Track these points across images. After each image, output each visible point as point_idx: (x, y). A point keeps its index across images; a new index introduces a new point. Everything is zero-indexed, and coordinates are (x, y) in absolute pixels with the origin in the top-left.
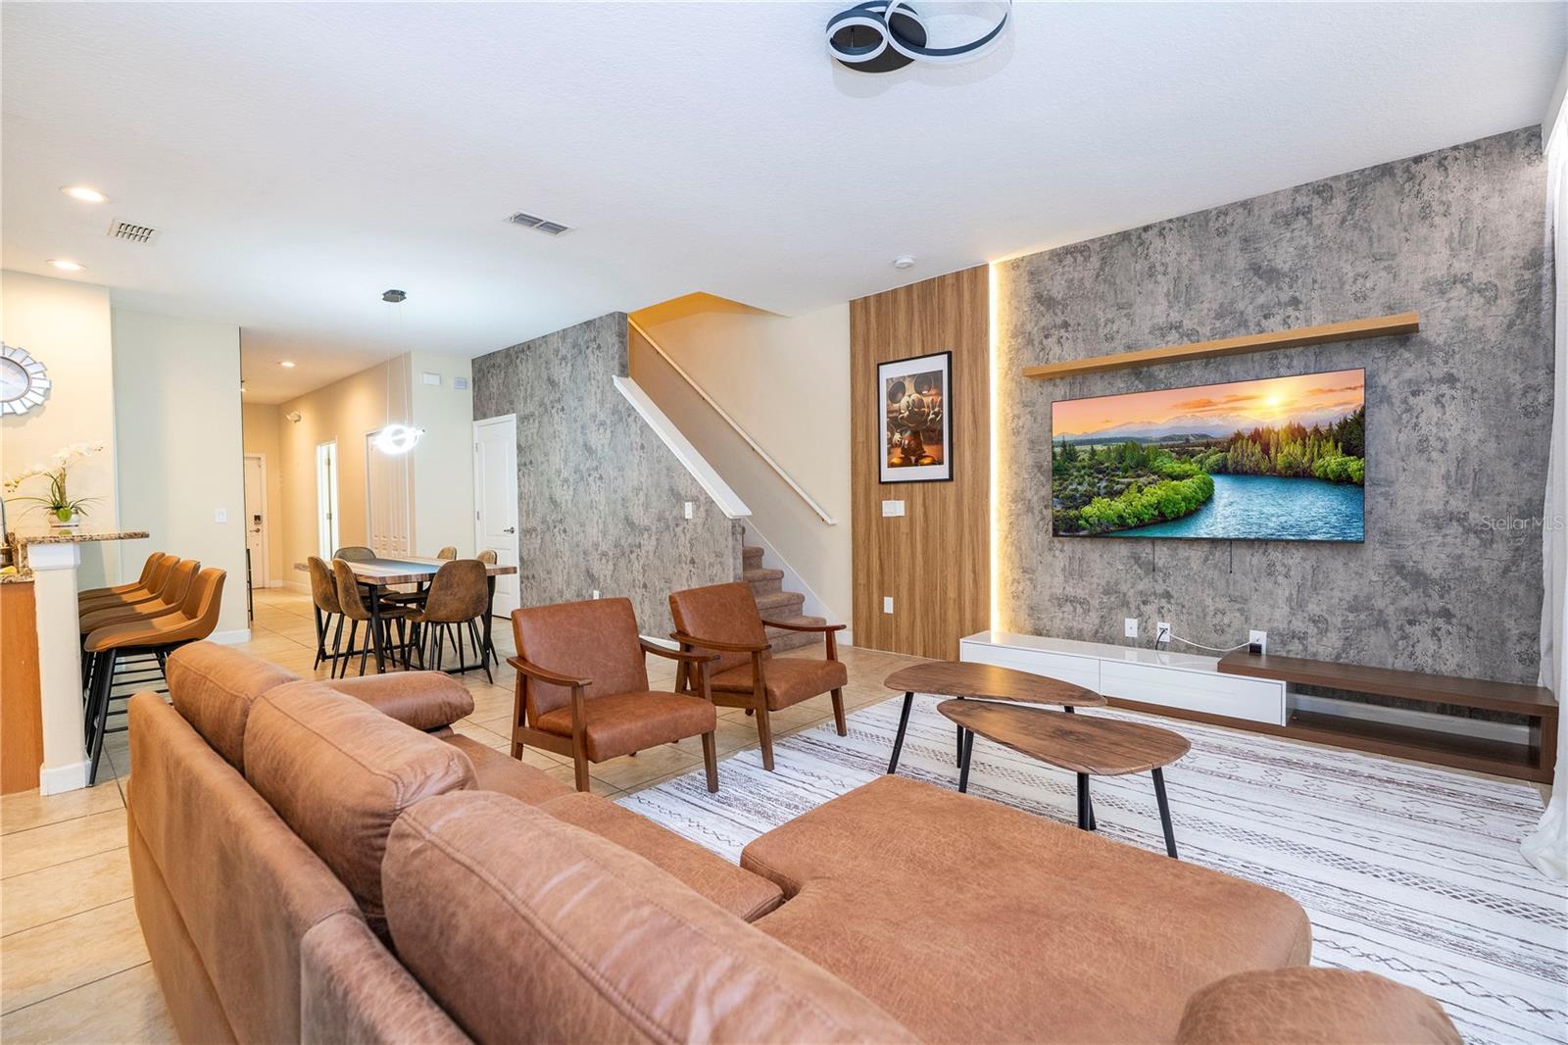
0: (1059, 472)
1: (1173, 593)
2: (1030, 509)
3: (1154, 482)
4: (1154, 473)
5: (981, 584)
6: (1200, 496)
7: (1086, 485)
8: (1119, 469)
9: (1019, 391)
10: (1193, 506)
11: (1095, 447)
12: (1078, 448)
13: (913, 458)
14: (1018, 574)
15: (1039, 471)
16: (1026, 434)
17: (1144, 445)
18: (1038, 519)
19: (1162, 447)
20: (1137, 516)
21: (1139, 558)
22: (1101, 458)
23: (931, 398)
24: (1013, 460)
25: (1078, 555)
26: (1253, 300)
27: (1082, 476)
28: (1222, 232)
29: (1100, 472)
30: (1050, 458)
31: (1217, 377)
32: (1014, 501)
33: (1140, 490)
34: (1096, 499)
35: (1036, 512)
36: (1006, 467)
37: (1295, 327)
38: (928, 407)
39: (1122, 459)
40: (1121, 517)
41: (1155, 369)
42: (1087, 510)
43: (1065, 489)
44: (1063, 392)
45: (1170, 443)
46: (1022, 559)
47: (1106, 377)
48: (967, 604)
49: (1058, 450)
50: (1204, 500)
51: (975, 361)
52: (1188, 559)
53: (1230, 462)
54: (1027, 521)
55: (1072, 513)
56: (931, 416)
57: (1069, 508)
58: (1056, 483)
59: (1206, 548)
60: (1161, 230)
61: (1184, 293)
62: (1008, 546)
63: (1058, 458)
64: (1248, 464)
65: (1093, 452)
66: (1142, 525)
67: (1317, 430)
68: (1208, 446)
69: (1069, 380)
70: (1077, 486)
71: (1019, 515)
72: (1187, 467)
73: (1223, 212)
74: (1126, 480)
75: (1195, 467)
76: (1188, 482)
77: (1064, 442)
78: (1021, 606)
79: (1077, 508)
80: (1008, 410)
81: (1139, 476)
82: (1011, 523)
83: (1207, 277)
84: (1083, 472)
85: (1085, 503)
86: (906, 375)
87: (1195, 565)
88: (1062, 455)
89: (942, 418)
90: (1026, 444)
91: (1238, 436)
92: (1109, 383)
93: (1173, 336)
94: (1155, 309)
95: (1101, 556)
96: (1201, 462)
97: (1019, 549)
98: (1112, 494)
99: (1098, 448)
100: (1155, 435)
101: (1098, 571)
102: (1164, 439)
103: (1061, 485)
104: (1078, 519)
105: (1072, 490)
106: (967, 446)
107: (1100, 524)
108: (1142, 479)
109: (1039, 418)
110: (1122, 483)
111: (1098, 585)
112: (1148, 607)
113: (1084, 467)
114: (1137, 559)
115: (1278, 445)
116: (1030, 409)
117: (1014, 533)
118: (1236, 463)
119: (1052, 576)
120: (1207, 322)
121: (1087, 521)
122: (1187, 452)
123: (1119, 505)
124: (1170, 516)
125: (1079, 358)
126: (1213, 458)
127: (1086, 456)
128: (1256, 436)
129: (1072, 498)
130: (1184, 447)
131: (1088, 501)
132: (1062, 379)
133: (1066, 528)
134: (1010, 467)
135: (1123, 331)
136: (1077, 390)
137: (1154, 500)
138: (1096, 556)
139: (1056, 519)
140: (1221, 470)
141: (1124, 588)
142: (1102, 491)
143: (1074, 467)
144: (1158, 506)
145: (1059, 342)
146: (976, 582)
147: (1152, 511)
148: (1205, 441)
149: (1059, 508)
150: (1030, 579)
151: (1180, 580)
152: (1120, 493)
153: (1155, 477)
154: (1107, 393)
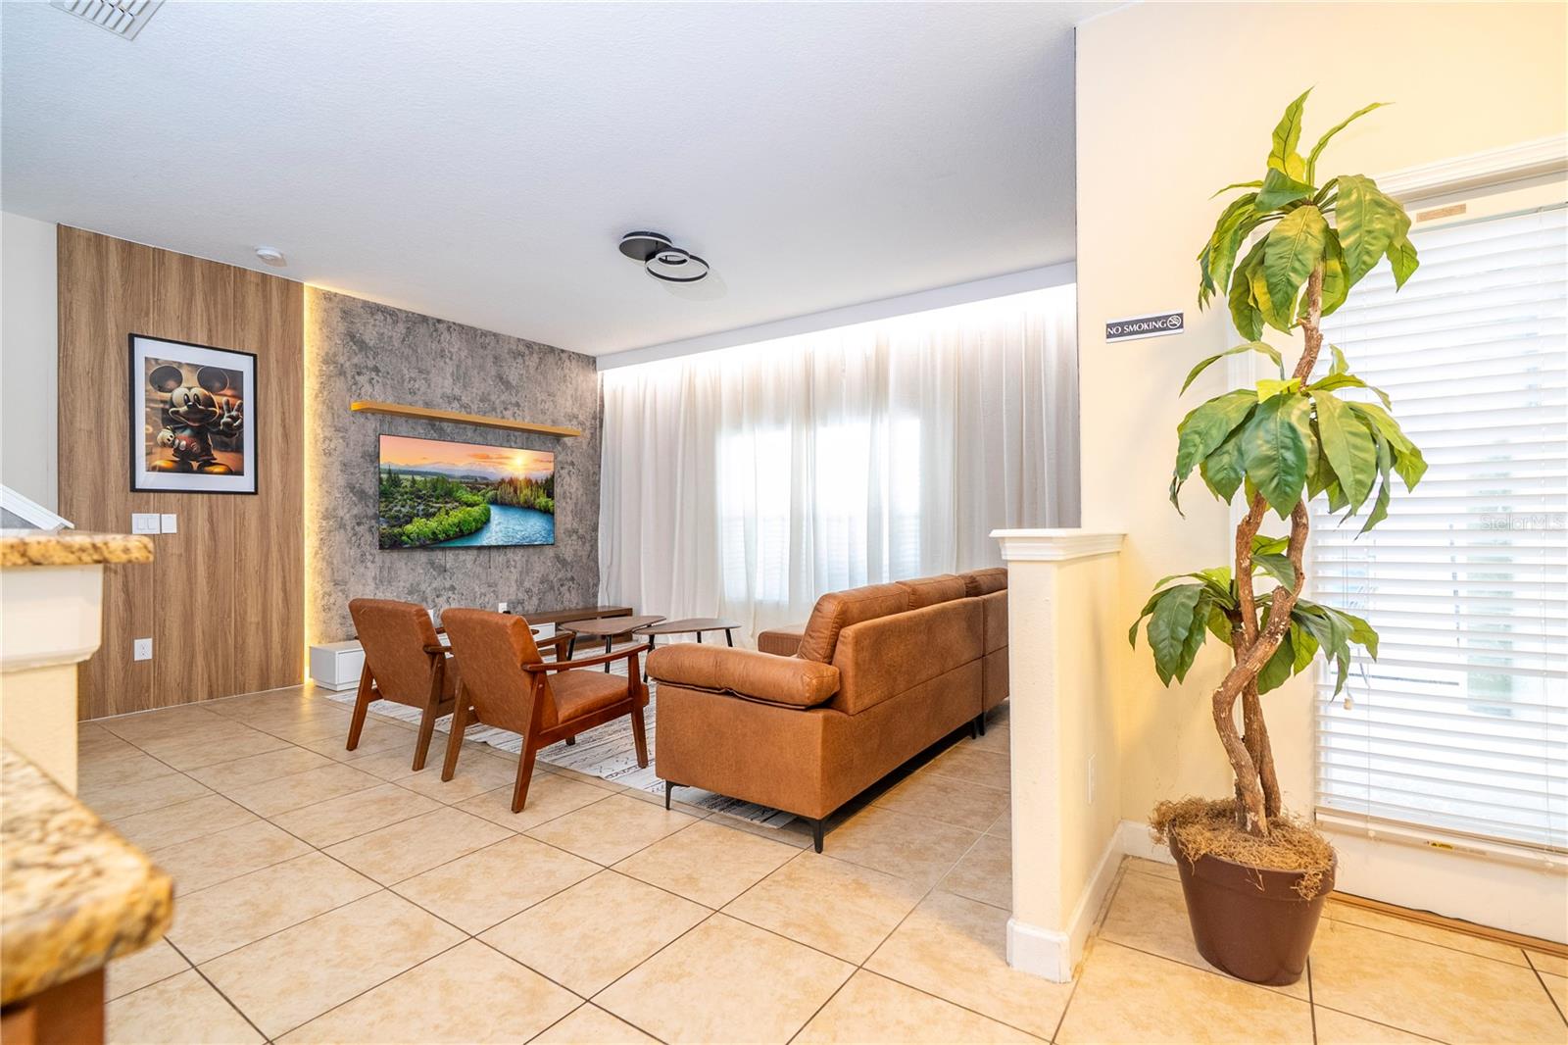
0: (385, 495)
1: (456, 586)
2: (342, 526)
3: (457, 507)
4: (457, 501)
5: (293, 600)
6: (483, 519)
7: (408, 507)
8: (433, 496)
9: (330, 415)
10: (479, 525)
11: (415, 477)
12: (401, 476)
13: (195, 465)
14: (330, 587)
15: (352, 491)
16: (338, 457)
17: (450, 480)
18: (350, 535)
19: (461, 483)
20: (445, 532)
21: (434, 563)
22: (420, 487)
23: (224, 399)
24: (325, 479)
25: (388, 564)
26: (499, 397)
27: (405, 500)
28: (484, 347)
29: (419, 497)
30: (375, 481)
31: (479, 439)
32: (325, 518)
33: (447, 513)
34: (416, 519)
35: (349, 528)
36: (316, 485)
37: (519, 419)
38: (221, 408)
39: (435, 489)
40: (434, 533)
41: (445, 425)
42: (409, 528)
43: (390, 510)
44: (374, 426)
45: (466, 480)
46: (333, 573)
47: (410, 422)
48: (275, 626)
49: (384, 476)
50: (484, 522)
51: (286, 373)
52: (464, 561)
53: (499, 497)
54: (339, 537)
55: (397, 530)
56: (225, 419)
57: (394, 526)
58: (383, 505)
59: (475, 552)
60: (451, 327)
61: (461, 377)
62: (318, 561)
63: (385, 483)
64: (508, 499)
65: (414, 482)
66: (448, 539)
67: (537, 482)
68: (487, 485)
69: (380, 416)
70: (400, 508)
71: (330, 531)
72: (476, 498)
73: (485, 334)
74: (438, 505)
75: (480, 498)
76: (476, 508)
77: (390, 470)
78: (332, 617)
79: (400, 526)
80: (319, 431)
81: (446, 503)
82: (322, 539)
83: (476, 372)
84: (405, 497)
85: (407, 523)
86: (183, 361)
87: (469, 565)
88: (388, 480)
89: (241, 425)
90: (337, 466)
91: (502, 481)
92: (412, 428)
93: (456, 404)
94: (443, 382)
95: (406, 564)
96: (484, 495)
97: (330, 563)
98: (428, 515)
99: (418, 478)
100: (457, 474)
101: (403, 577)
102: (463, 477)
103: (387, 506)
104: (402, 535)
105: (396, 511)
106: (274, 459)
107: (419, 539)
108: (449, 505)
109: (352, 444)
110: (435, 507)
111: (404, 587)
112: (441, 599)
113: (406, 493)
114: (432, 563)
115: (521, 488)
116: (341, 435)
117: (325, 549)
118: (502, 497)
119: (364, 585)
120: (476, 402)
121: (409, 537)
122: (476, 488)
123: (433, 524)
124: (466, 532)
125: (388, 402)
126: (490, 493)
127: (408, 484)
128: (511, 482)
129: (397, 518)
130: (475, 484)
131: (409, 521)
132: (373, 414)
133: (391, 543)
134: (320, 486)
135: (423, 389)
136: (386, 427)
137: (456, 521)
138: (402, 564)
139: (382, 536)
140: (494, 502)
141: (423, 587)
142: (421, 513)
143: (398, 492)
144: (458, 525)
145: (370, 382)
146: (286, 600)
147: (455, 529)
148: (485, 481)
149: (385, 526)
150: (342, 591)
151: (460, 576)
152: (434, 514)
153: (457, 504)
154: (411, 434)
